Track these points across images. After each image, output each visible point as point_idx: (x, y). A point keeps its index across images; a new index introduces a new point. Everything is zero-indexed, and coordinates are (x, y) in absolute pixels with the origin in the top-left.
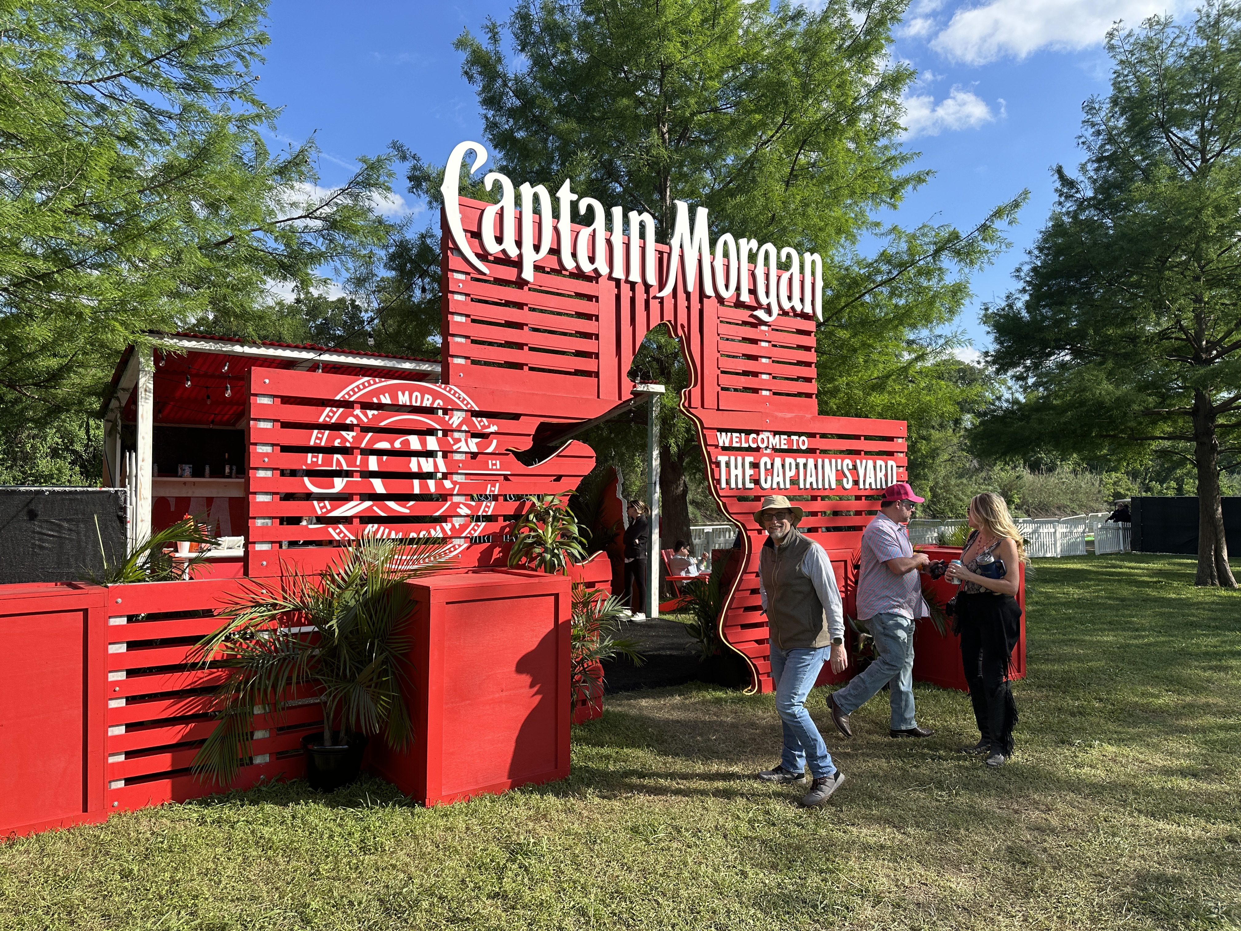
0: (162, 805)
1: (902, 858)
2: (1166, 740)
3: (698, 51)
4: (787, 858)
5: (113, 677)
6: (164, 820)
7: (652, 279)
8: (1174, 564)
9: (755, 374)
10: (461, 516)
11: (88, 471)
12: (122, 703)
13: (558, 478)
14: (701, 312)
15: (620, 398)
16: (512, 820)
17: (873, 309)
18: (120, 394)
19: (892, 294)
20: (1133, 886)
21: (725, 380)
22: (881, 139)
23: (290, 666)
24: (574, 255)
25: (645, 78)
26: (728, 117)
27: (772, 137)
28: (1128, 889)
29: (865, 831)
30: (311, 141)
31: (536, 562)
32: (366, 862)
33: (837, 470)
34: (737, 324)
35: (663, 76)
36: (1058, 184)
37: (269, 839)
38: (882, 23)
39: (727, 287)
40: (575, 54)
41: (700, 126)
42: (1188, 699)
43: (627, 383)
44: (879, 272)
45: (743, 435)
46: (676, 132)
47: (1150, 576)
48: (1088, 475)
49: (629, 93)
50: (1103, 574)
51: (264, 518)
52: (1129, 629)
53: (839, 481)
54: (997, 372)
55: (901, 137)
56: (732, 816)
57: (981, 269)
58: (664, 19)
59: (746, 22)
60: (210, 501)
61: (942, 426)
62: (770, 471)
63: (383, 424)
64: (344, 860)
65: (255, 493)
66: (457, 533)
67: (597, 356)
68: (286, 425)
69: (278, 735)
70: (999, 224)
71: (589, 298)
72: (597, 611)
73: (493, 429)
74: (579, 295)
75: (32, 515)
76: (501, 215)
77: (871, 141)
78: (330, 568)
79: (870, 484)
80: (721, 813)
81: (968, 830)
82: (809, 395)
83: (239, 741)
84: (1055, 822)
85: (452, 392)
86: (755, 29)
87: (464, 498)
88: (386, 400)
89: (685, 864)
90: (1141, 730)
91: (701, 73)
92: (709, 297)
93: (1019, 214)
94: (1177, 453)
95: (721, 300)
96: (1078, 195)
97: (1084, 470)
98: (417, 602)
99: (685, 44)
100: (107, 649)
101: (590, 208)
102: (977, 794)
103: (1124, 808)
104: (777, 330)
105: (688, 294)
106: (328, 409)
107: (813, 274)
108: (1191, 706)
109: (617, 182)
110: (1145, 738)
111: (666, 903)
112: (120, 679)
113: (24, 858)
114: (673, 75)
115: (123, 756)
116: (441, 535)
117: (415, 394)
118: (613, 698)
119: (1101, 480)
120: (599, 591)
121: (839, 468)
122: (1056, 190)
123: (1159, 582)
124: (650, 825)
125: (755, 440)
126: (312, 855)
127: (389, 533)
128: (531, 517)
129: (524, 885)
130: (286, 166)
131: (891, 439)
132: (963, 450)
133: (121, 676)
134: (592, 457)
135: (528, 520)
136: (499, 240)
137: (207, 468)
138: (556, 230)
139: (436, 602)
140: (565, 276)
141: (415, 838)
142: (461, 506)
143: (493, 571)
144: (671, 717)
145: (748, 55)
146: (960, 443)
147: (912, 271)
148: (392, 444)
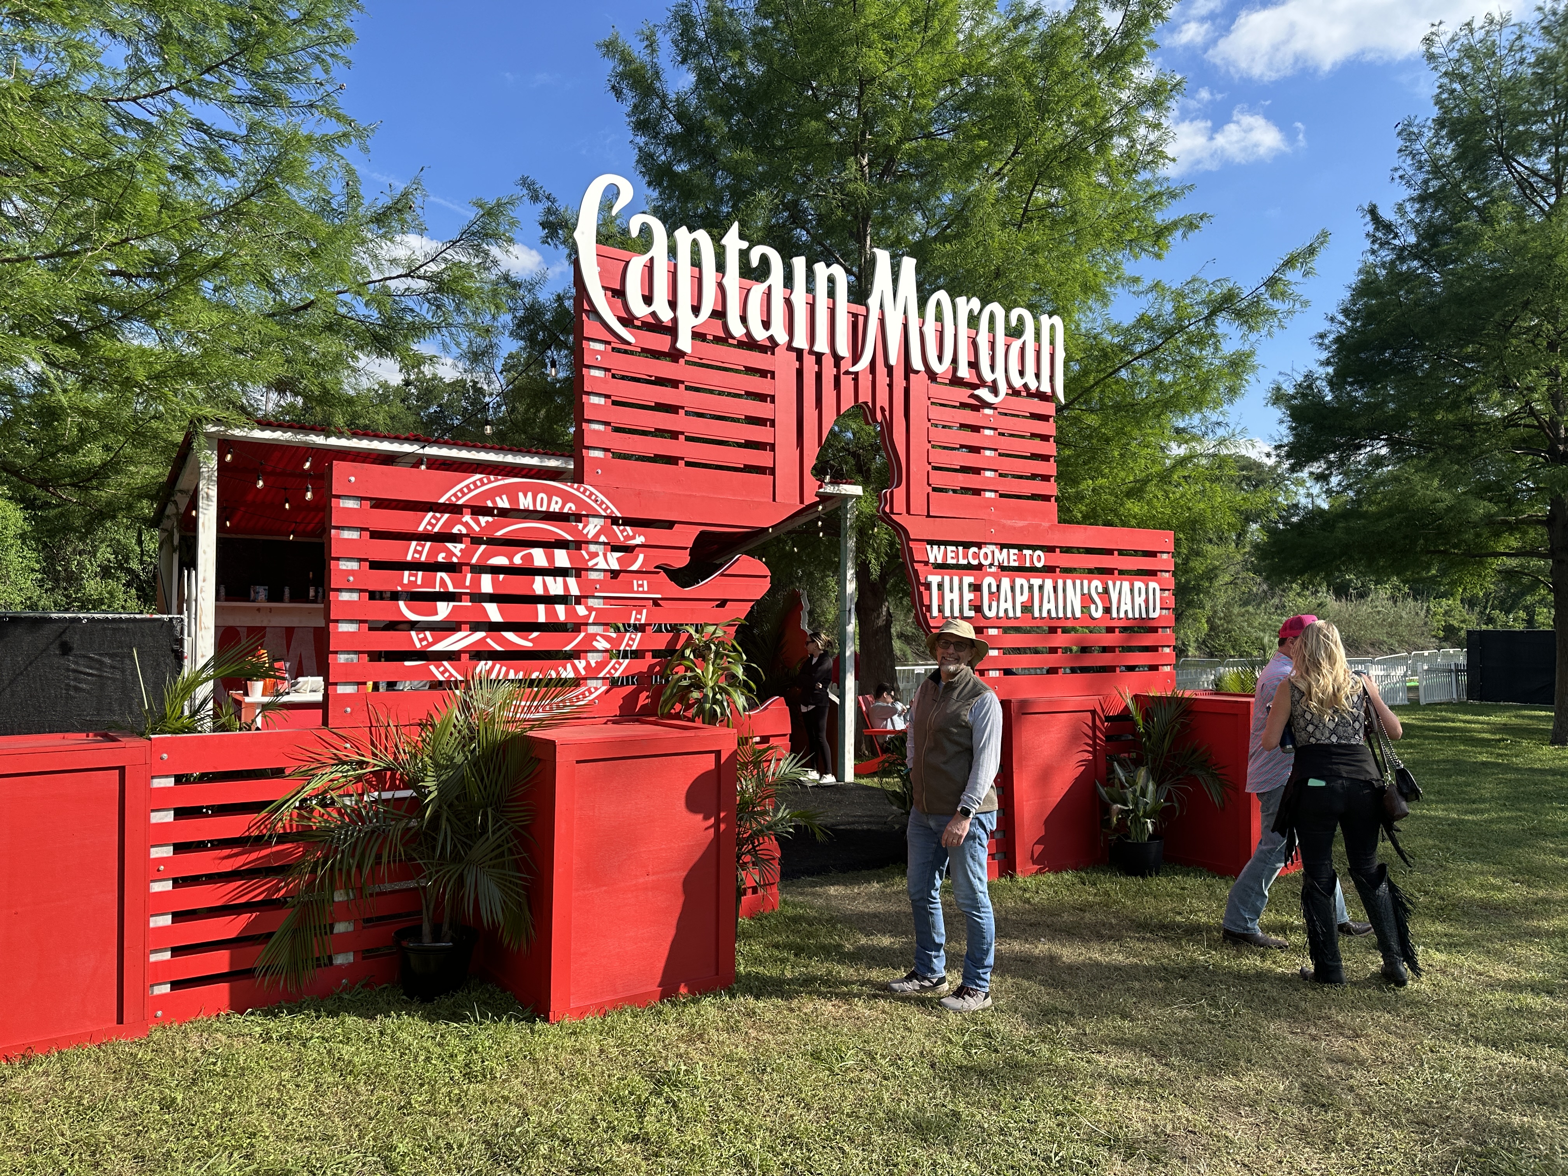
0: (218, 1015)
1: (1162, 1097)
2: (1512, 945)
3: (907, 61)
4: (1013, 1095)
5: (157, 853)
6: (219, 1035)
7: (843, 349)
8: (1523, 717)
9: (977, 471)
10: (598, 651)
11: (147, 595)
12: (168, 886)
13: (723, 603)
14: (907, 391)
15: (802, 502)
16: (658, 1040)
17: (1131, 388)
18: (178, 497)
19: (1156, 368)
20: (1468, 1138)
21: (938, 479)
22: (1142, 172)
23: (380, 841)
24: (744, 319)
25: (839, 96)
26: (946, 144)
27: (1001, 169)
28: (1462, 1143)
29: (1115, 1060)
30: (417, 181)
31: (694, 710)
32: (471, 1092)
33: (1083, 595)
34: (955, 407)
35: (862, 92)
36: (1370, 228)
37: (350, 1062)
38: (1143, 24)
39: (940, 358)
40: (751, 67)
41: (910, 156)
42: (1541, 893)
43: (810, 482)
44: (1138, 340)
45: (960, 548)
46: (879, 164)
47: (1494, 733)
48: (1410, 602)
49: (819, 116)
50: (1429, 729)
51: (348, 652)
52: (1464, 801)
53: (1085, 608)
54: (1293, 469)
55: (1168, 171)
56: (942, 1039)
57: (1270, 333)
58: (863, 21)
59: (968, 24)
60: (290, 631)
61: (1222, 539)
62: (995, 595)
63: (499, 534)
64: (443, 1090)
65: (337, 621)
66: (592, 673)
67: (773, 447)
68: (376, 535)
69: (364, 928)
70: (1293, 275)
71: (763, 373)
72: (770, 773)
73: (639, 540)
74: (750, 371)
75: (66, 649)
76: (650, 268)
77: (1129, 173)
78: (431, 717)
79: (1126, 612)
80: (927, 1035)
81: (1250, 1061)
82: (1046, 498)
83: (316, 935)
84: (1364, 1052)
85: (588, 493)
86: (980, 33)
87: (602, 628)
88: (503, 503)
89: (880, 1101)
90: (1479, 932)
91: (910, 89)
92: (917, 372)
93: (1317, 262)
94: (1526, 574)
95: (932, 376)
96: (1396, 242)
97: (1405, 596)
98: (540, 760)
99: (890, 53)
100: (148, 818)
101: (764, 259)
102: (1262, 1014)
103: (1457, 1035)
104: (1006, 414)
105: (890, 369)
106: (430, 514)
107: (1052, 343)
108: (1545, 901)
109: (803, 228)
110: (1484, 943)
111: (854, 1151)
112: (165, 855)
113: (41, 1082)
114: (873, 90)
115: (169, 953)
116: (572, 675)
117: (540, 495)
118: (793, 885)
119: (1428, 610)
120: (772, 748)
121: (1086, 591)
122: (1367, 235)
123: (1503, 740)
124: (835, 1049)
125: (976, 556)
126: (403, 1083)
127: (507, 673)
128: (688, 652)
129: (671, 1125)
130: (384, 213)
131: (1153, 554)
132: (1248, 570)
133: (166, 852)
134: (766, 577)
135: (683, 657)
136: (648, 300)
137: (287, 590)
138: (721, 286)
139: (563, 761)
140: (731, 345)
141: (535, 1061)
142: (598, 638)
143: (638, 721)
144: (866, 910)
145: (970, 66)
146: (1246, 561)
147: (1181, 338)
148: (511, 559)
